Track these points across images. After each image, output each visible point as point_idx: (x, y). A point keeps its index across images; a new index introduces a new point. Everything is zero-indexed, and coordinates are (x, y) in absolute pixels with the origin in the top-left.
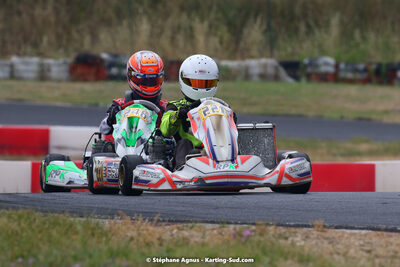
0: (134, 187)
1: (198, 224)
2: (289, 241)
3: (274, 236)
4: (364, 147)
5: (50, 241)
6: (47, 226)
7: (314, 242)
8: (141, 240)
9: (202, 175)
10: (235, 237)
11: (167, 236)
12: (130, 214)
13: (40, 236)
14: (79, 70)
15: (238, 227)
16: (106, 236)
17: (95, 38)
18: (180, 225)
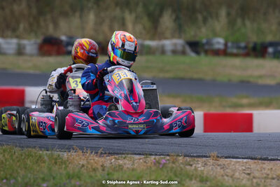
1: (129, 156)
2: (193, 168)
3: (182, 163)
4: (245, 101)
5: (26, 168)
6: (23, 157)
7: (210, 168)
8: (89, 166)
10: (155, 164)
11: (107, 164)
12: (82, 148)
13: (18, 164)
14: (46, 48)
15: (157, 157)
16: (65, 163)
17: (56, 25)
18: (116, 156)
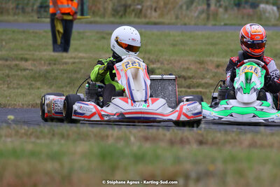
0: (73, 117)
9: (123, 111)
